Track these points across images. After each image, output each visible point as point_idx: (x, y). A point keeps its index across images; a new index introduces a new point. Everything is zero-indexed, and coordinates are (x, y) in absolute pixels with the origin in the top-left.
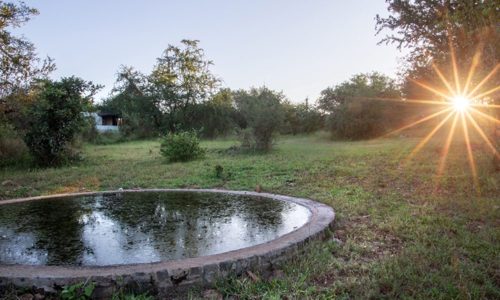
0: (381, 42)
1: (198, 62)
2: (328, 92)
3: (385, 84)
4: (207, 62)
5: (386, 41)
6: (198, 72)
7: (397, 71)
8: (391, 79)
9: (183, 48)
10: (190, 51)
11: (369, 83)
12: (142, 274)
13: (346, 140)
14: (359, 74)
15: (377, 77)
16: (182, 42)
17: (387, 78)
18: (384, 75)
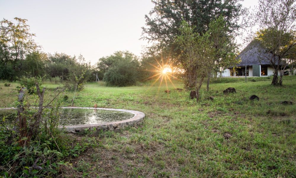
0: (141, 39)
1: (26, 33)
2: (102, 59)
3: (132, 58)
4: (32, 34)
5: (143, 39)
6: (26, 40)
7: (141, 52)
8: (135, 56)
9: (16, 23)
10: (20, 26)
11: (124, 56)
12: (105, 125)
13: (115, 87)
14: (119, 51)
15: (128, 54)
16: (15, 18)
17: (133, 55)
18: (132, 53)
